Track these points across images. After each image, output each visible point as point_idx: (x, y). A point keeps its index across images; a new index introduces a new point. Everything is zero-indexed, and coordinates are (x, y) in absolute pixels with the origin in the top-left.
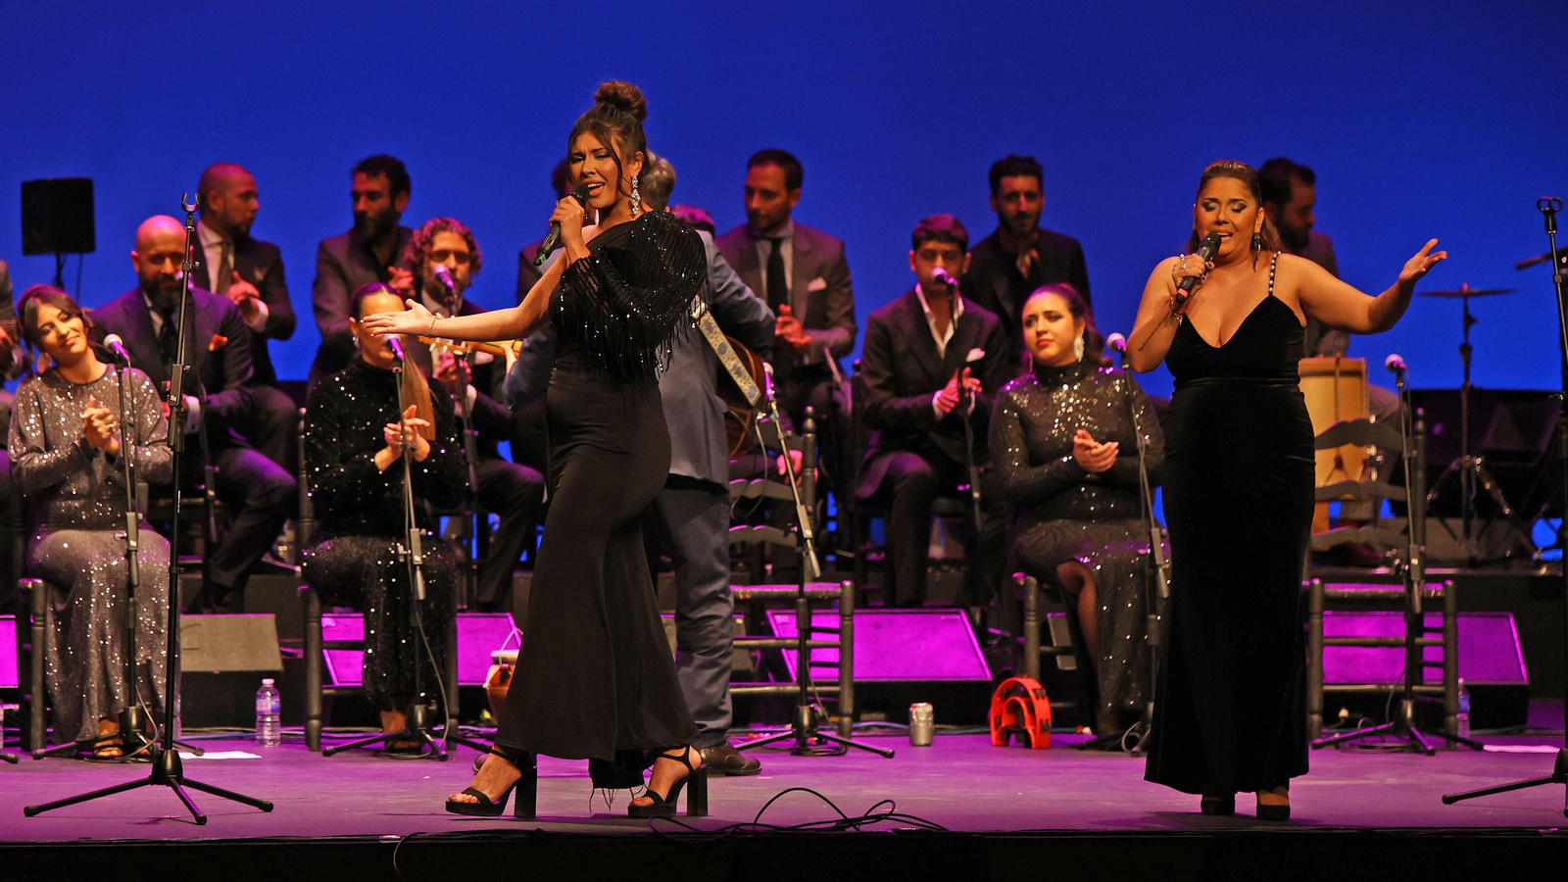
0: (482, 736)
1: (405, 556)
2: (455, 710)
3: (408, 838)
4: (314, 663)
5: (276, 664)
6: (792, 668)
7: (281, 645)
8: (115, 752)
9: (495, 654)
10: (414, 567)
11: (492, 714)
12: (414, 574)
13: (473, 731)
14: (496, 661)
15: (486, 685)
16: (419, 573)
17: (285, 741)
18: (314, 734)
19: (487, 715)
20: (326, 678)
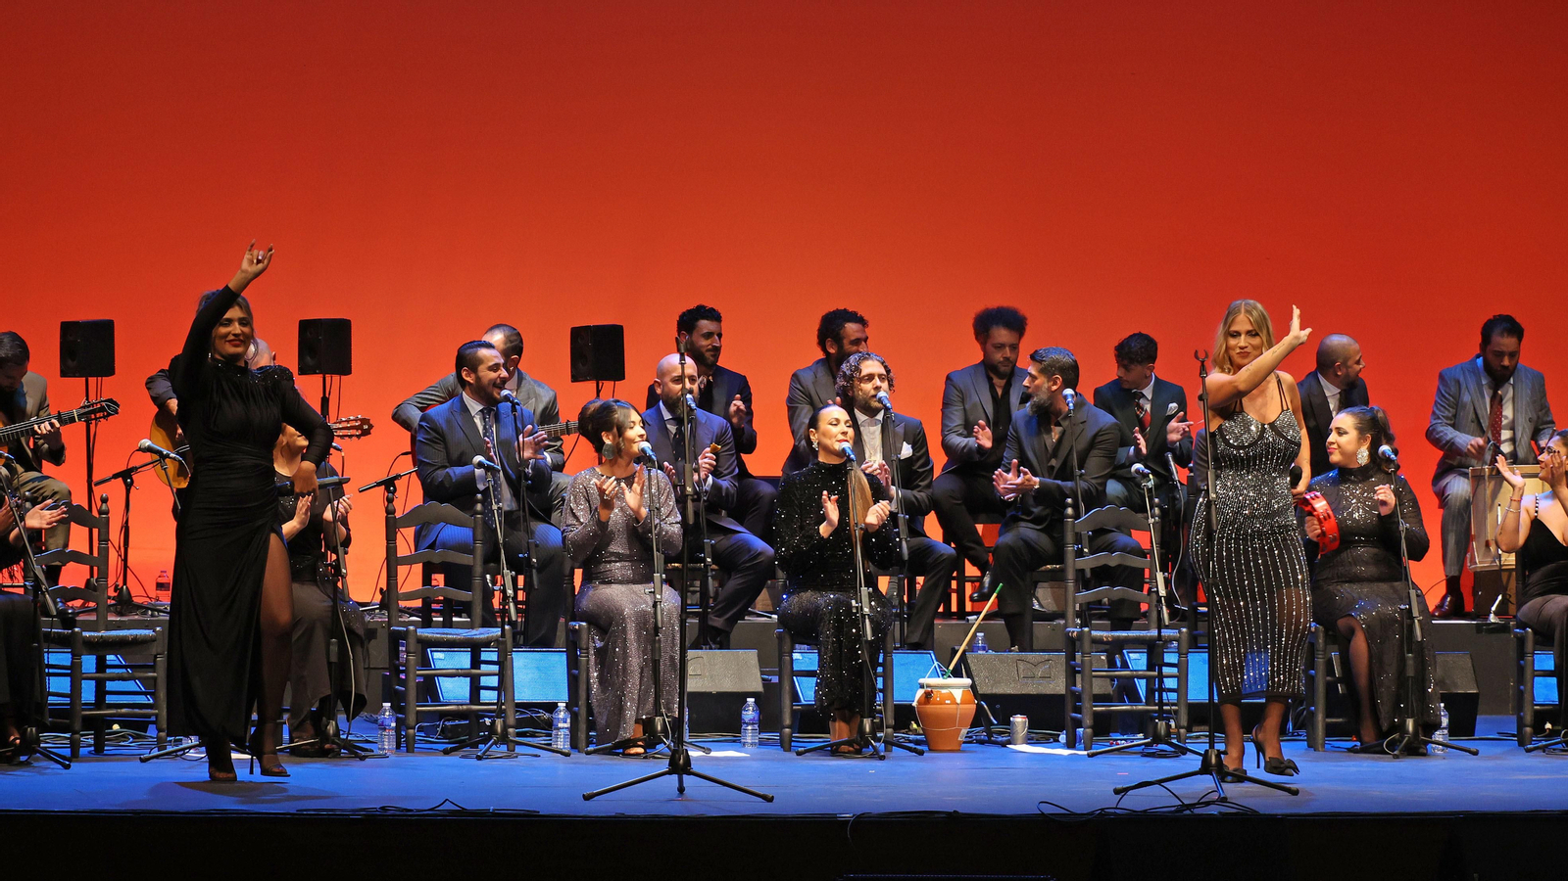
0: (910, 742)
1: (857, 608)
2: (892, 722)
3: (859, 817)
4: (787, 687)
5: (759, 687)
6: (1142, 692)
7: (762, 673)
8: (641, 750)
9: (921, 681)
10: (863, 616)
11: (918, 725)
12: (864, 622)
13: (904, 738)
14: (922, 686)
15: (914, 704)
16: (867, 621)
17: (762, 743)
18: (787, 739)
19: (915, 726)
20: (795, 697)
